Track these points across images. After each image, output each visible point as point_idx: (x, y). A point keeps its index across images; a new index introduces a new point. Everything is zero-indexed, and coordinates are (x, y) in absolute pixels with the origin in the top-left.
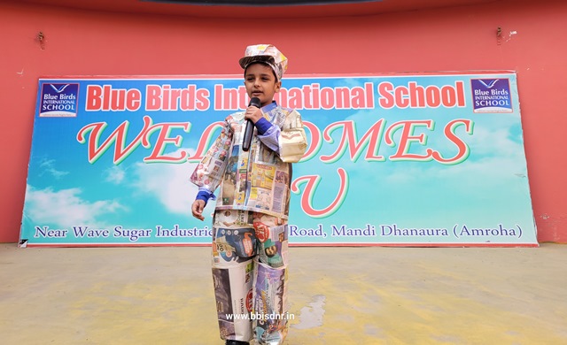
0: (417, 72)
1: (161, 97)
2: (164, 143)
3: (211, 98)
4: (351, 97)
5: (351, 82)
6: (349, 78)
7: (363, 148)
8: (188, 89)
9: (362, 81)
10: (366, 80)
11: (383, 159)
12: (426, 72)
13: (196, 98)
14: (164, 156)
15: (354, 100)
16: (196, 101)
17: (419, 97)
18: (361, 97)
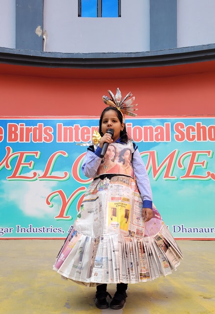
0: (202, 115)
1: (18, 132)
2: (21, 166)
3: (55, 133)
4: (155, 133)
5: (155, 122)
6: (153, 119)
7: (162, 171)
8: (38, 127)
9: (163, 122)
10: (166, 121)
11: (176, 178)
12: (209, 115)
13: (43, 133)
14: (22, 175)
15: (157, 136)
16: (44, 135)
17: (203, 133)
18: (162, 133)
